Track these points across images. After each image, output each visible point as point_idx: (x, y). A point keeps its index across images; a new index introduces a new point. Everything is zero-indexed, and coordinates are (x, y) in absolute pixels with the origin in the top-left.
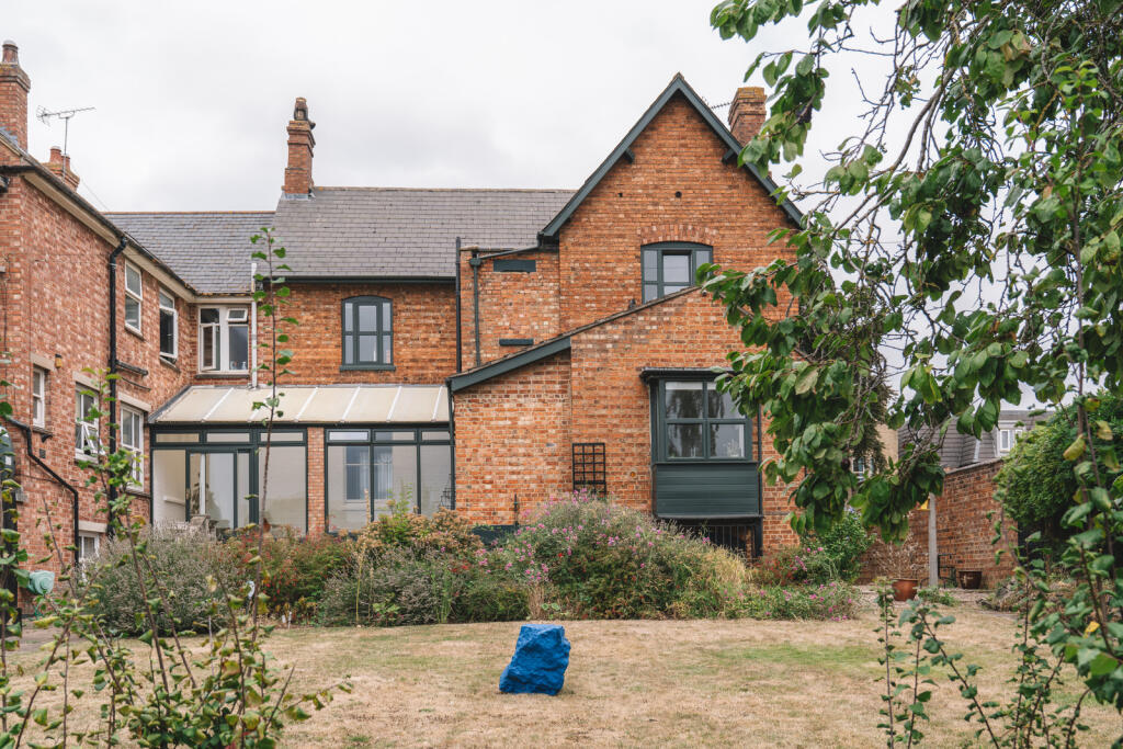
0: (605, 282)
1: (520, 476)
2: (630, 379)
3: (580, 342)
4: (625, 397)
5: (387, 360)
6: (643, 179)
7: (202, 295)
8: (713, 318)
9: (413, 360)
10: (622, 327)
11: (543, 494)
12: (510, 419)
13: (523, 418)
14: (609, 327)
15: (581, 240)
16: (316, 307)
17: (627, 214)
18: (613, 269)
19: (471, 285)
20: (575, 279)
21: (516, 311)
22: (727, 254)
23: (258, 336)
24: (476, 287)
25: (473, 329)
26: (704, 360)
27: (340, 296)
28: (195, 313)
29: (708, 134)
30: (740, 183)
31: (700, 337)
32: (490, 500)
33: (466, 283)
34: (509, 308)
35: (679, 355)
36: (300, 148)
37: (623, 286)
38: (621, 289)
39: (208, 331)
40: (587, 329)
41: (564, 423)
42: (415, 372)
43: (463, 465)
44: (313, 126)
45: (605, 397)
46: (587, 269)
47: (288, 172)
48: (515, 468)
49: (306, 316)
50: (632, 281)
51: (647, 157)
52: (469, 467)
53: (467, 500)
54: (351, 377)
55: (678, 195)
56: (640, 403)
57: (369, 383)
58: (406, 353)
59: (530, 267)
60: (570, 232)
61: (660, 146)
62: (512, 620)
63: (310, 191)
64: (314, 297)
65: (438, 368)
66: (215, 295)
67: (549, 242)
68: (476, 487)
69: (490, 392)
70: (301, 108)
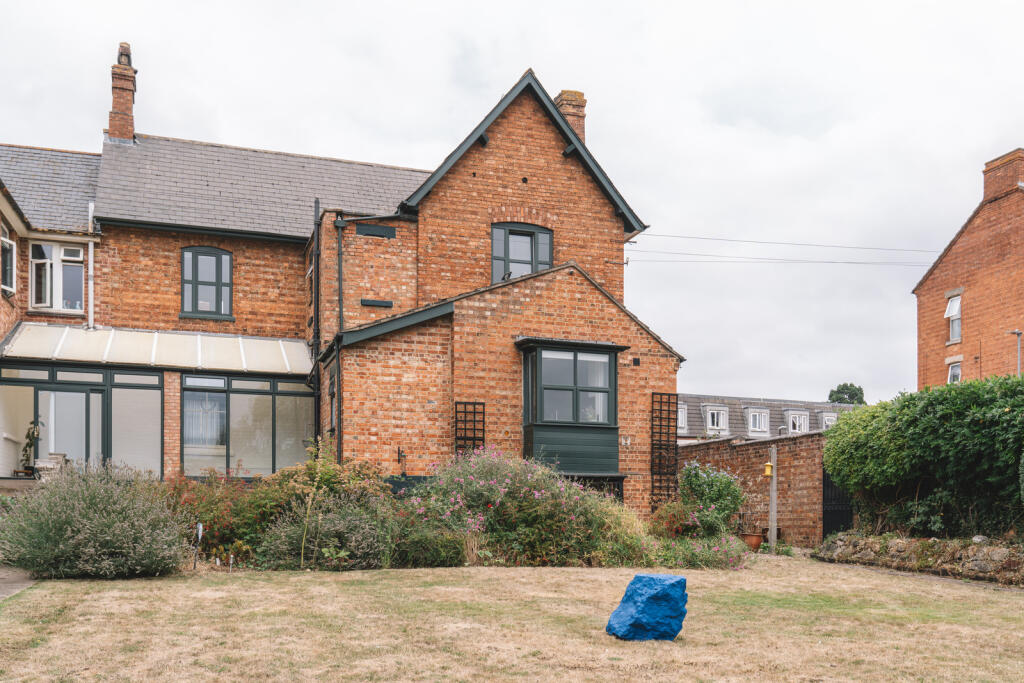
0: (459, 254)
1: (403, 430)
2: (506, 346)
3: (462, 308)
4: (501, 362)
5: (225, 309)
6: (494, 162)
7: (36, 230)
8: (578, 296)
9: (252, 313)
10: (499, 297)
11: (424, 447)
12: (395, 375)
13: (406, 375)
14: (488, 296)
15: (439, 213)
16: (155, 253)
17: (479, 194)
18: (466, 243)
19: (335, 245)
20: (432, 249)
21: (377, 273)
22: (565, 238)
23: (95, 276)
24: (340, 248)
25: (337, 288)
26: (569, 333)
27: (180, 244)
28: (27, 248)
29: (552, 128)
30: (577, 176)
31: (566, 312)
32: (375, 452)
33: (328, 243)
34: (371, 270)
35: (549, 327)
36: (124, 94)
37: (475, 259)
38: (473, 262)
39: (40, 268)
40: (468, 297)
41: (444, 382)
42: (254, 324)
43: (350, 417)
44: (136, 72)
45: (484, 360)
46: (443, 241)
47: (113, 115)
48: (399, 422)
49: (145, 261)
50: (484, 256)
51: (499, 142)
52: (356, 419)
53: (354, 451)
54: (190, 325)
55: (525, 180)
56: (515, 368)
57: (209, 332)
58: (244, 305)
59: (391, 234)
60: (429, 204)
61: (510, 134)
62: (451, 566)
63: (134, 137)
64: (154, 243)
65: (276, 322)
66: (51, 232)
67: (409, 212)
68: (362, 438)
69: (377, 349)
70: (125, 53)
